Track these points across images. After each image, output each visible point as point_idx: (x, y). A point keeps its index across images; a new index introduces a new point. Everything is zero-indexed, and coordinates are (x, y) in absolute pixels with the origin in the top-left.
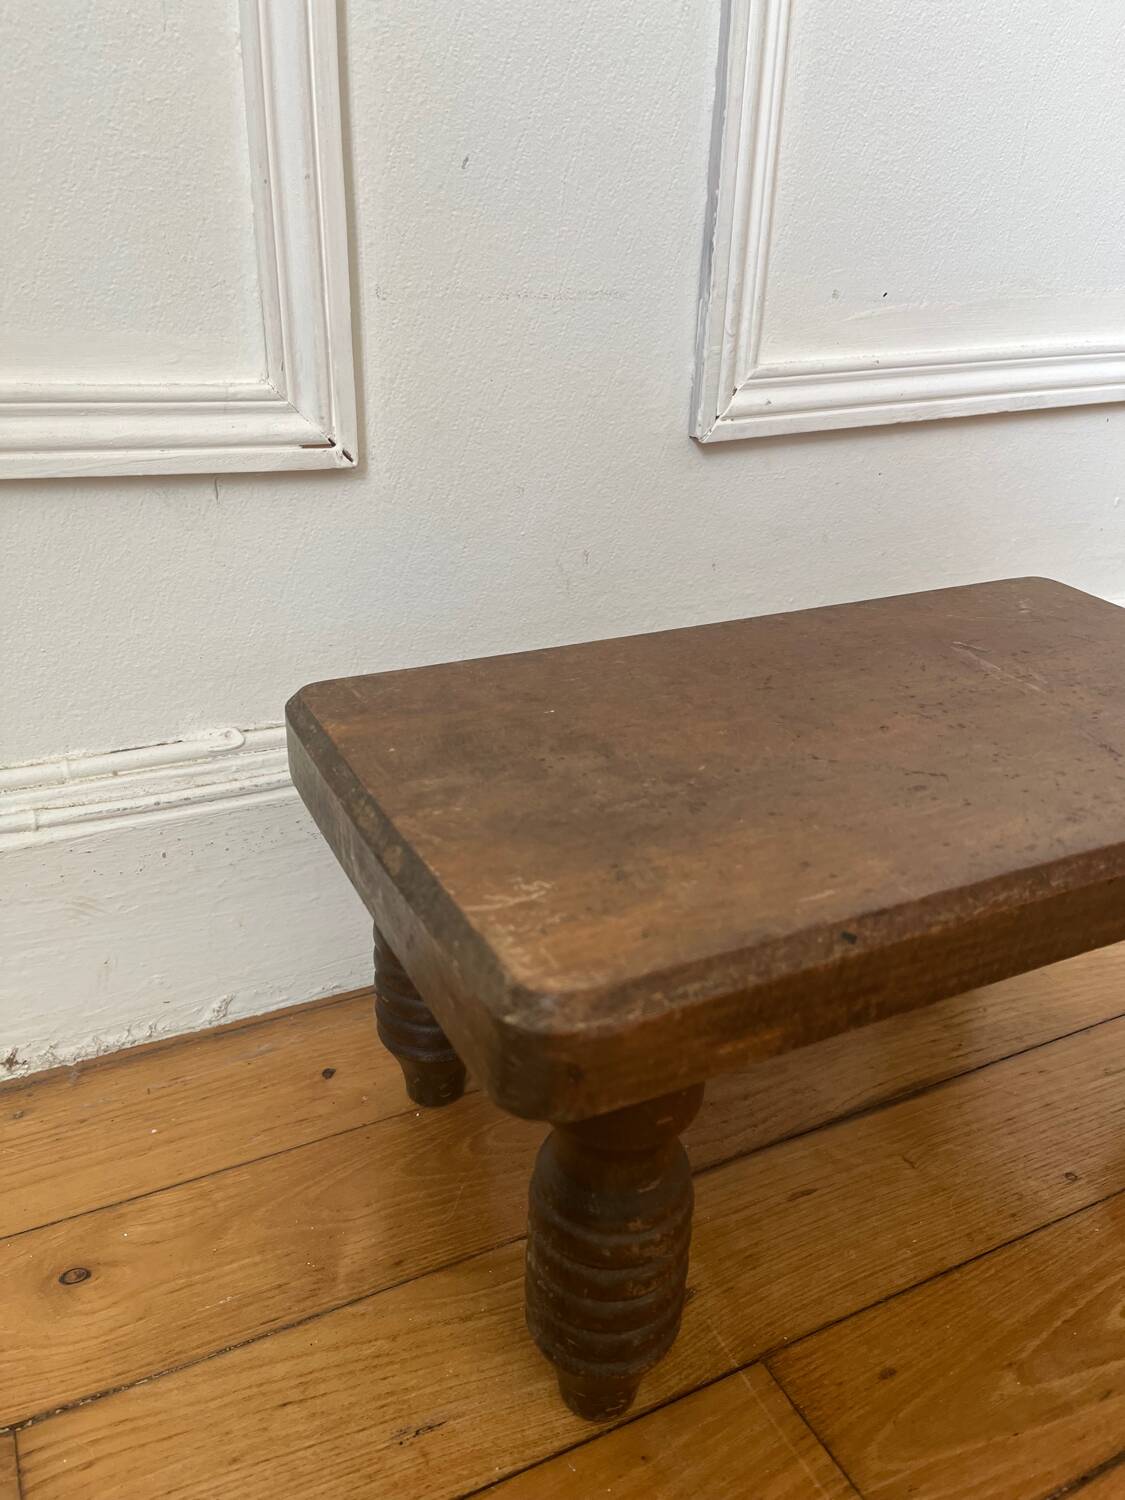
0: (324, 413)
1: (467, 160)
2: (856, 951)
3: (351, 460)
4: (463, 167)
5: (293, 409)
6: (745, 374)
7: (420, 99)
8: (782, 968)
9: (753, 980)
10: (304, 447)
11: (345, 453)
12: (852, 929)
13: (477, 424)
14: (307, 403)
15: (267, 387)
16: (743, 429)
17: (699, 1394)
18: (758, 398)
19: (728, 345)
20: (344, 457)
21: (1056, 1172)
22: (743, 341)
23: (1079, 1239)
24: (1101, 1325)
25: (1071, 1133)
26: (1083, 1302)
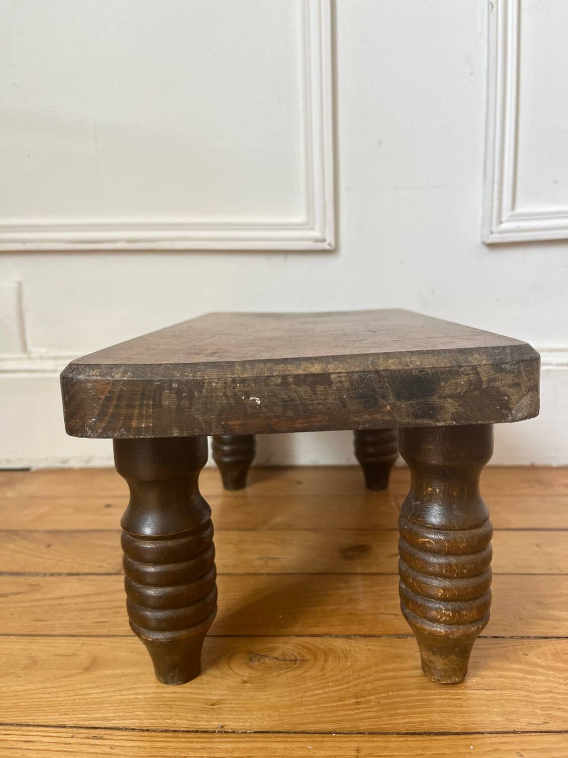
0: (322, 229)
1: (381, 142)
3: (332, 247)
4: (379, 145)
6: (506, 216)
10: (316, 241)
14: (317, 227)
15: (304, 221)
16: (505, 238)
18: (513, 225)
19: (496, 203)
20: (328, 245)
22: (505, 201)
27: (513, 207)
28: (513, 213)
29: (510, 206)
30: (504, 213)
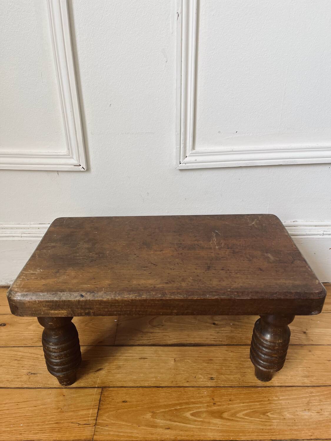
0: (78, 159)
1: (111, 105)
3: (84, 169)
4: (110, 106)
5: (72, 158)
6: (189, 153)
7: (98, 93)
8: (63, 298)
9: (56, 299)
10: (75, 166)
11: (83, 167)
12: (83, 294)
13: (117, 162)
14: (75, 157)
15: (66, 153)
16: (188, 166)
17: (85, 389)
18: (193, 159)
20: (83, 169)
21: (210, 376)
22: (188, 144)
23: (199, 393)
24: (183, 413)
25: (224, 368)
26: (184, 407)
27: (193, 148)
29: (191, 147)
30: (187, 151)
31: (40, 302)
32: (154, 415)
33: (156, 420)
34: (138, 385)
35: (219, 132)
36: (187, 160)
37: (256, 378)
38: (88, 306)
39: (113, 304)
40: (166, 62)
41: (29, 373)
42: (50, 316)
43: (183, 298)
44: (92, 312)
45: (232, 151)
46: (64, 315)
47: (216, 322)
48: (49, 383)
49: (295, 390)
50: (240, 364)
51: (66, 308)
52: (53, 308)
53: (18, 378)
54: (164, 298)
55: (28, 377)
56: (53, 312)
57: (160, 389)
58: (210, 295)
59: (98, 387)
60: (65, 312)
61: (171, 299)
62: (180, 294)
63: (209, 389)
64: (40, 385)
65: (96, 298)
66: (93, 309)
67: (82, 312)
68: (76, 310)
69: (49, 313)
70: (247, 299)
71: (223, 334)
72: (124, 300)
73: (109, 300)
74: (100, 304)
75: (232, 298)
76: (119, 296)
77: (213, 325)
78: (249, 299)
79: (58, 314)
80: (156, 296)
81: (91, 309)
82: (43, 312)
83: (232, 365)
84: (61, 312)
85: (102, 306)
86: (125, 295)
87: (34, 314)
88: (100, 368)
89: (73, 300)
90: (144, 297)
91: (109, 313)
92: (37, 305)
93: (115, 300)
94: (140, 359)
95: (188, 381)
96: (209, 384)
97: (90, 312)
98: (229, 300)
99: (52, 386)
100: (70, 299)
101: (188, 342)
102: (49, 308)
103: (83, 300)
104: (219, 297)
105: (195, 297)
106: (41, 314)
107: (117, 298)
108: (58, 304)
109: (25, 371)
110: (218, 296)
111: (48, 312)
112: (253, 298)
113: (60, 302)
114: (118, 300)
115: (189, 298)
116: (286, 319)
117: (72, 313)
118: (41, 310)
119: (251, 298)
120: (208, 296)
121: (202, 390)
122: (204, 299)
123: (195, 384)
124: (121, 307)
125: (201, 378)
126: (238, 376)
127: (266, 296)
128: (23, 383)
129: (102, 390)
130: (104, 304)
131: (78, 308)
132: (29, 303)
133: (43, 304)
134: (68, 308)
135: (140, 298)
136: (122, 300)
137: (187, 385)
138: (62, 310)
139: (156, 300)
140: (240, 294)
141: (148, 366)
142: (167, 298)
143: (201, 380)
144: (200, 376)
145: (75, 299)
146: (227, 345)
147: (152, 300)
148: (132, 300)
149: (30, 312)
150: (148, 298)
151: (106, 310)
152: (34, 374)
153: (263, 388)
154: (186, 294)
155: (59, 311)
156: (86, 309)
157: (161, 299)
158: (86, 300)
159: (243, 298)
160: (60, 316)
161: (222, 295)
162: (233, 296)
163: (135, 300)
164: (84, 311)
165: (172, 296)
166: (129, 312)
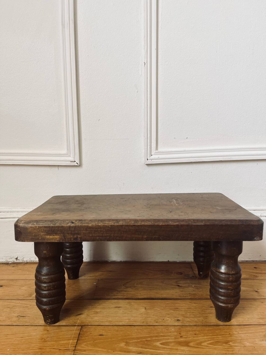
0: (74, 157)
1: (99, 120)
2: (72, 225)
5: (70, 156)
8: (57, 225)
9: (52, 225)
10: (71, 162)
11: (77, 163)
12: (74, 221)
14: (72, 156)
15: (66, 153)
16: (153, 162)
17: (67, 326)
18: (156, 156)
19: (149, 147)
20: (77, 164)
21: (176, 319)
22: (153, 146)
23: (167, 330)
24: (153, 343)
25: (188, 314)
26: (154, 339)
27: (157, 148)
28: (157, 151)
29: (155, 148)
30: (153, 151)
31: (40, 227)
32: (127, 344)
33: (129, 347)
34: (114, 324)
35: (175, 138)
36: (152, 157)
37: (217, 320)
38: (77, 232)
39: (96, 230)
40: (137, 92)
41: (19, 316)
42: (46, 241)
43: (151, 224)
44: (80, 237)
45: (185, 151)
46: (57, 240)
47: (180, 285)
48: (35, 322)
49: (252, 327)
50: (203, 311)
51: (59, 233)
52: (49, 233)
53: (9, 319)
54: (136, 224)
55: (17, 318)
56: (48, 237)
57: (133, 327)
58: (172, 222)
59: (78, 326)
60: (58, 237)
61: (142, 225)
62: (149, 221)
63: (176, 327)
64: (27, 323)
65: (84, 224)
66: (81, 234)
67: (71, 237)
68: (67, 235)
69: (46, 238)
70: (201, 225)
71: (187, 292)
72: (105, 226)
73: (93, 226)
74: (86, 230)
75: (189, 224)
76: (101, 223)
77: (177, 287)
78: (203, 225)
79: (52, 239)
80: (130, 223)
81: (78, 234)
82: (41, 237)
83: (196, 312)
84: (55, 238)
85: (88, 232)
86: (106, 222)
87: (34, 239)
88: (80, 313)
89: (66, 225)
90: (121, 224)
91: (92, 238)
92: (37, 230)
93: (98, 226)
94: (115, 307)
95: (157, 322)
96: (177, 323)
97: (78, 237)
98: (187, 225)
99: (38, 325)
100: (63, 225)
101: (156, 297)
102: (46, 233)
103: (73, 226)
104: (180, 223)
105: (160, 224)
106: (38, 239)
107: (100, 224)
108: (53, 229)
109: (16, 315)
110: (178, 223)
111: (44, 237)
112: (206, 224)
113: (55, 227)
114: (100, 226)
115: (156, 224)
116: (235, 248)
117: (63, 238)
118: (40, 235)
119: (204, 224)
120: (170, 222)
121: (170, 328)
122: (168, 225)
123: (164, 324)
124: (102, 232)
125: (168, 320)
126: (201, 319)
127: (216, 222)
128: (13, 322)
129: (82, 327)
130: (89, 230)
131: (68, 234)
132: (31, 228)
133: (41, 230)
134: (61, 233)
135: (117, 224)
136: (104, 226)
137: (156, 324)
138: (56, 235)
139: (130, 225)
140: (196, 221)
141: (122, 312)
142: (139, 224)
143: (169, 321)
144: (168, 319)
145: (67, 225)
146: (190, 299)
147: (127, 226)
148: (111, 226)
149: (31, 237)
150: (123, 224)
151: (91, 235)
152: (23, 317)
153: (223, 327)
154: (153, 221)
155: (54, 236)
156: (74, 234)
157: (134, 224)
158: (76, 226)
159: (198, 224)
160: (53, 241)
161: (182, 222)
162: (190, 222)
163: (114, 225)
164: (73, 236)
165: (142, 222)
166: (108, 237)
